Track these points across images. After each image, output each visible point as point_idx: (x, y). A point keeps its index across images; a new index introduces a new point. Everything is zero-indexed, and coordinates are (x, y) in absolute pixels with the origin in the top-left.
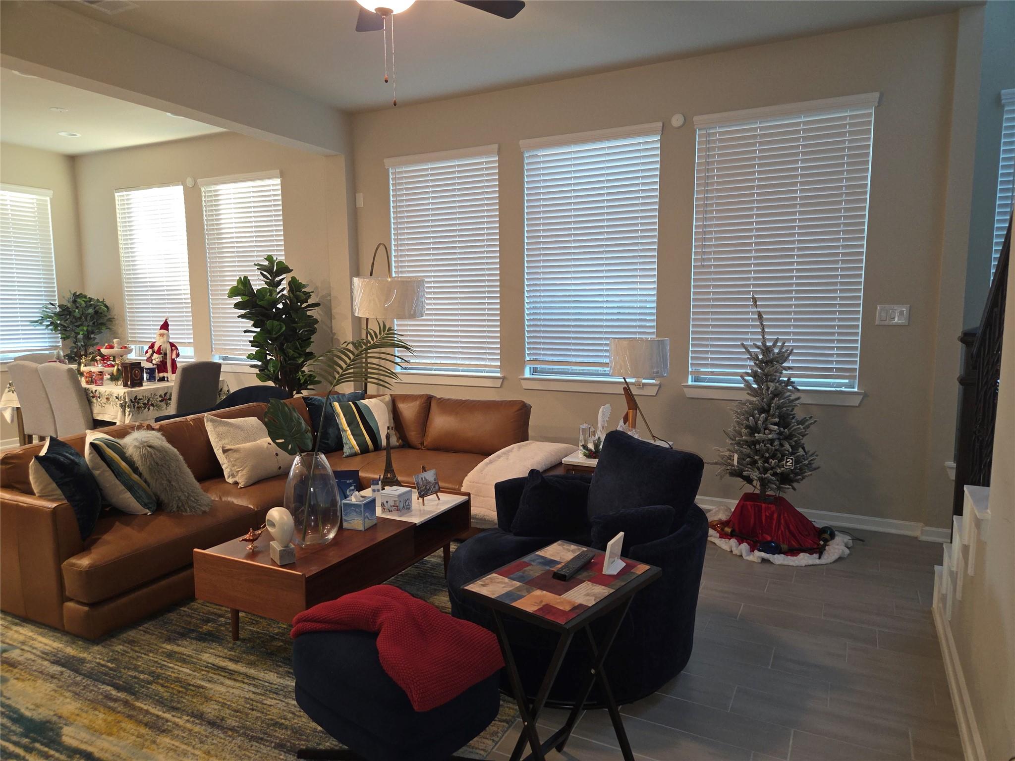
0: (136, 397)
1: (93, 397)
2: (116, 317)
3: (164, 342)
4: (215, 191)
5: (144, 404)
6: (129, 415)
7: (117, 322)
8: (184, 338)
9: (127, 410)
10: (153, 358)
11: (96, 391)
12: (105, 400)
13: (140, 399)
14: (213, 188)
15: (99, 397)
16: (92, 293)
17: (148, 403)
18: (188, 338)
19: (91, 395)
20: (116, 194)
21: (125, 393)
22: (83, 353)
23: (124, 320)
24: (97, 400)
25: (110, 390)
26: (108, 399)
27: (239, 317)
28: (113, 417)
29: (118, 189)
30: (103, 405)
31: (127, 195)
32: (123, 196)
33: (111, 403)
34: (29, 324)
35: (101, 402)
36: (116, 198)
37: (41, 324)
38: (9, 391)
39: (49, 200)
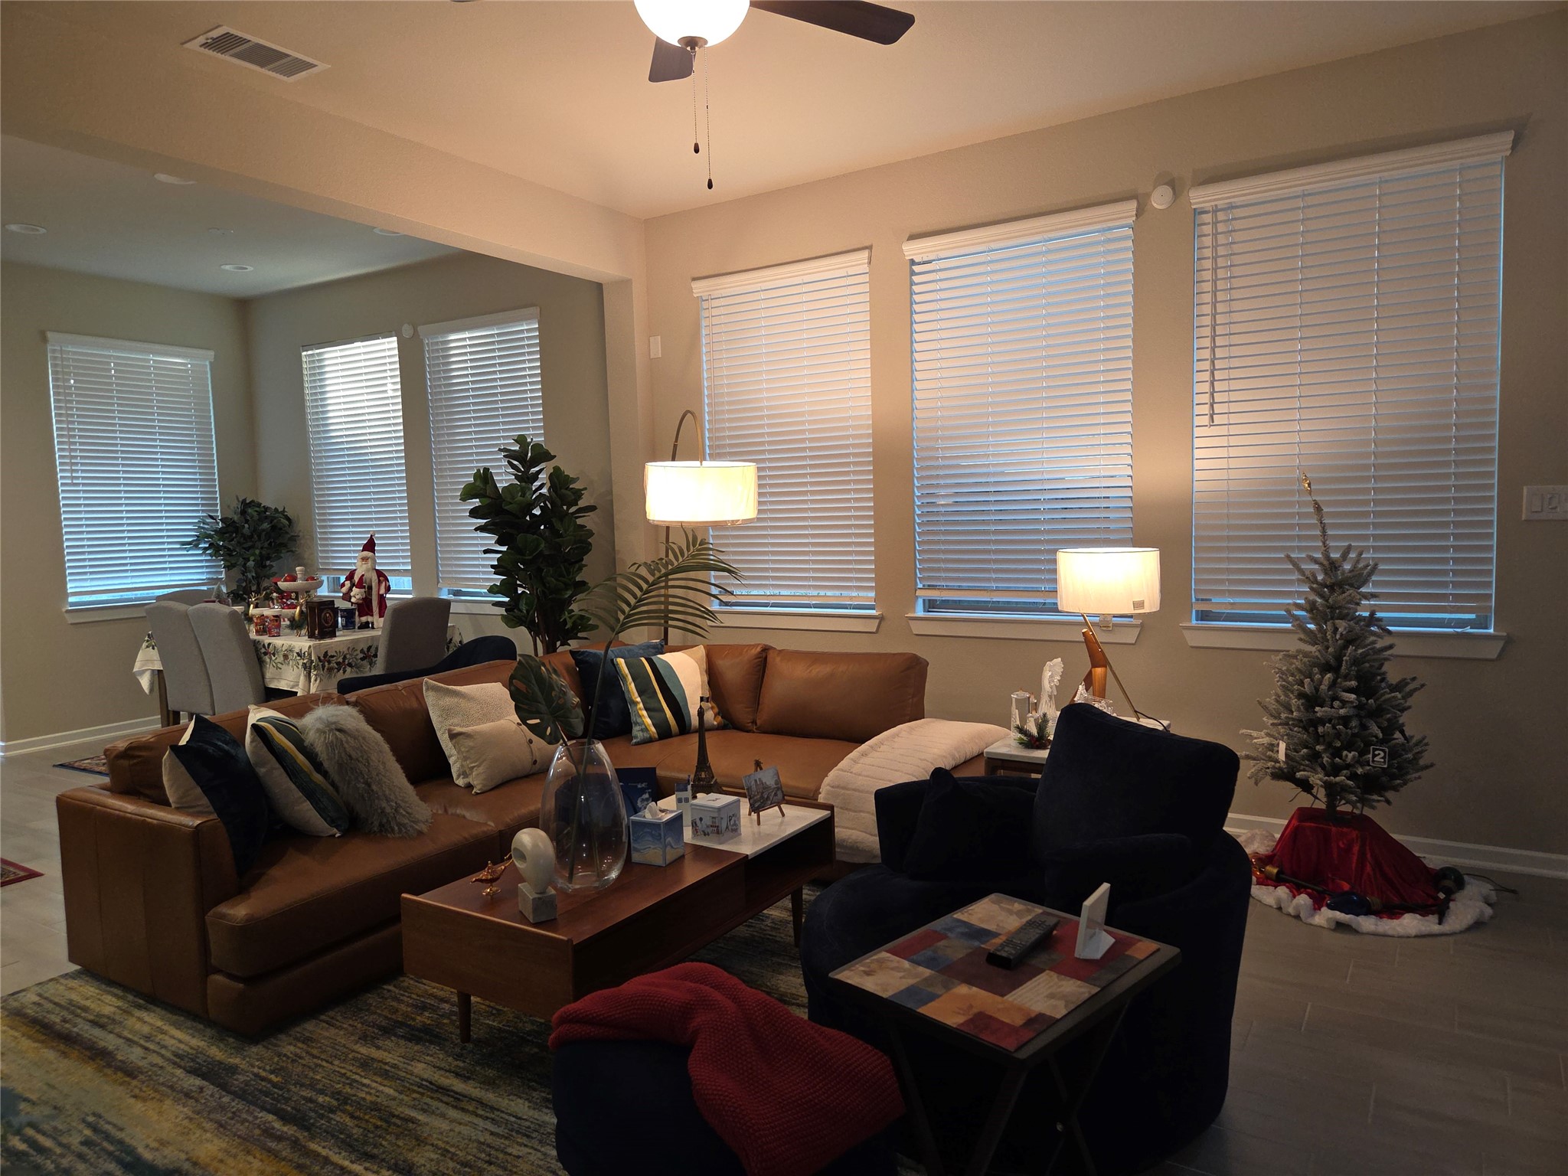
0: (326, 652)
1: (265, 654)
2: (301, 534)
3: (368, 570)
5: (338, 663)
6: (316, 680)
7: (302, 541)
8: (398, 564)
9: (313, 673)
10: (352, 594)
11: (269, 644)
13: (333, 656)
14: (440, 338)
15: (274, 654)
16: (268, 500)
17: (344, 661)
18: (404, 563)
19: (263, 650)
20: (304, 353)
21: (310, 647)
22: (254, 588)
23: (312, 538)
24: (271, 659)
25: (289, 643)
26: (286, 657)
27: (476, 529)
28: (292, 683)
29: (307, 347)
30: (279, 665)
31: (318, 354)
32: (312, 355)
33: (291, 662)
35: (276, 661)
36: (304, 359)
37: (196, 547)
38: (147, 647)
39: (207, 363)
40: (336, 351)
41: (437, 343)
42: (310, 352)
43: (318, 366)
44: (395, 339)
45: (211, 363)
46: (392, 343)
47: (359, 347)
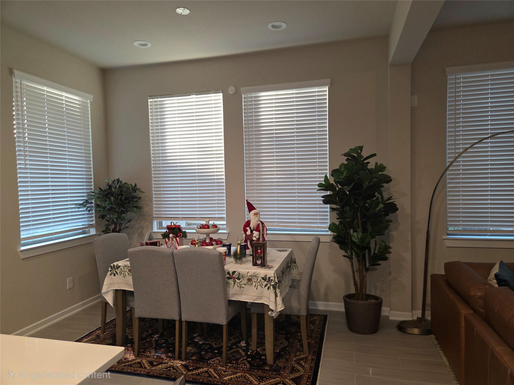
4: (255, 97)
12: (246, 281)
14: (253, 95)
15: (239, 279)
20: (150, 100)
24: (235, 281)
26: (249, 280)
29: (152, 97)
31: (160, 101)
34: (74, 206)
36: (149, 104)
37: (85, 206)
39: (89, 101)
40: (175, 100)
41: (251, 97)
42: (154, 100)
43: (161, 107)
44: (221, 94)
45: (91, 102)
46: (220, 96)
47: (193, 98)
